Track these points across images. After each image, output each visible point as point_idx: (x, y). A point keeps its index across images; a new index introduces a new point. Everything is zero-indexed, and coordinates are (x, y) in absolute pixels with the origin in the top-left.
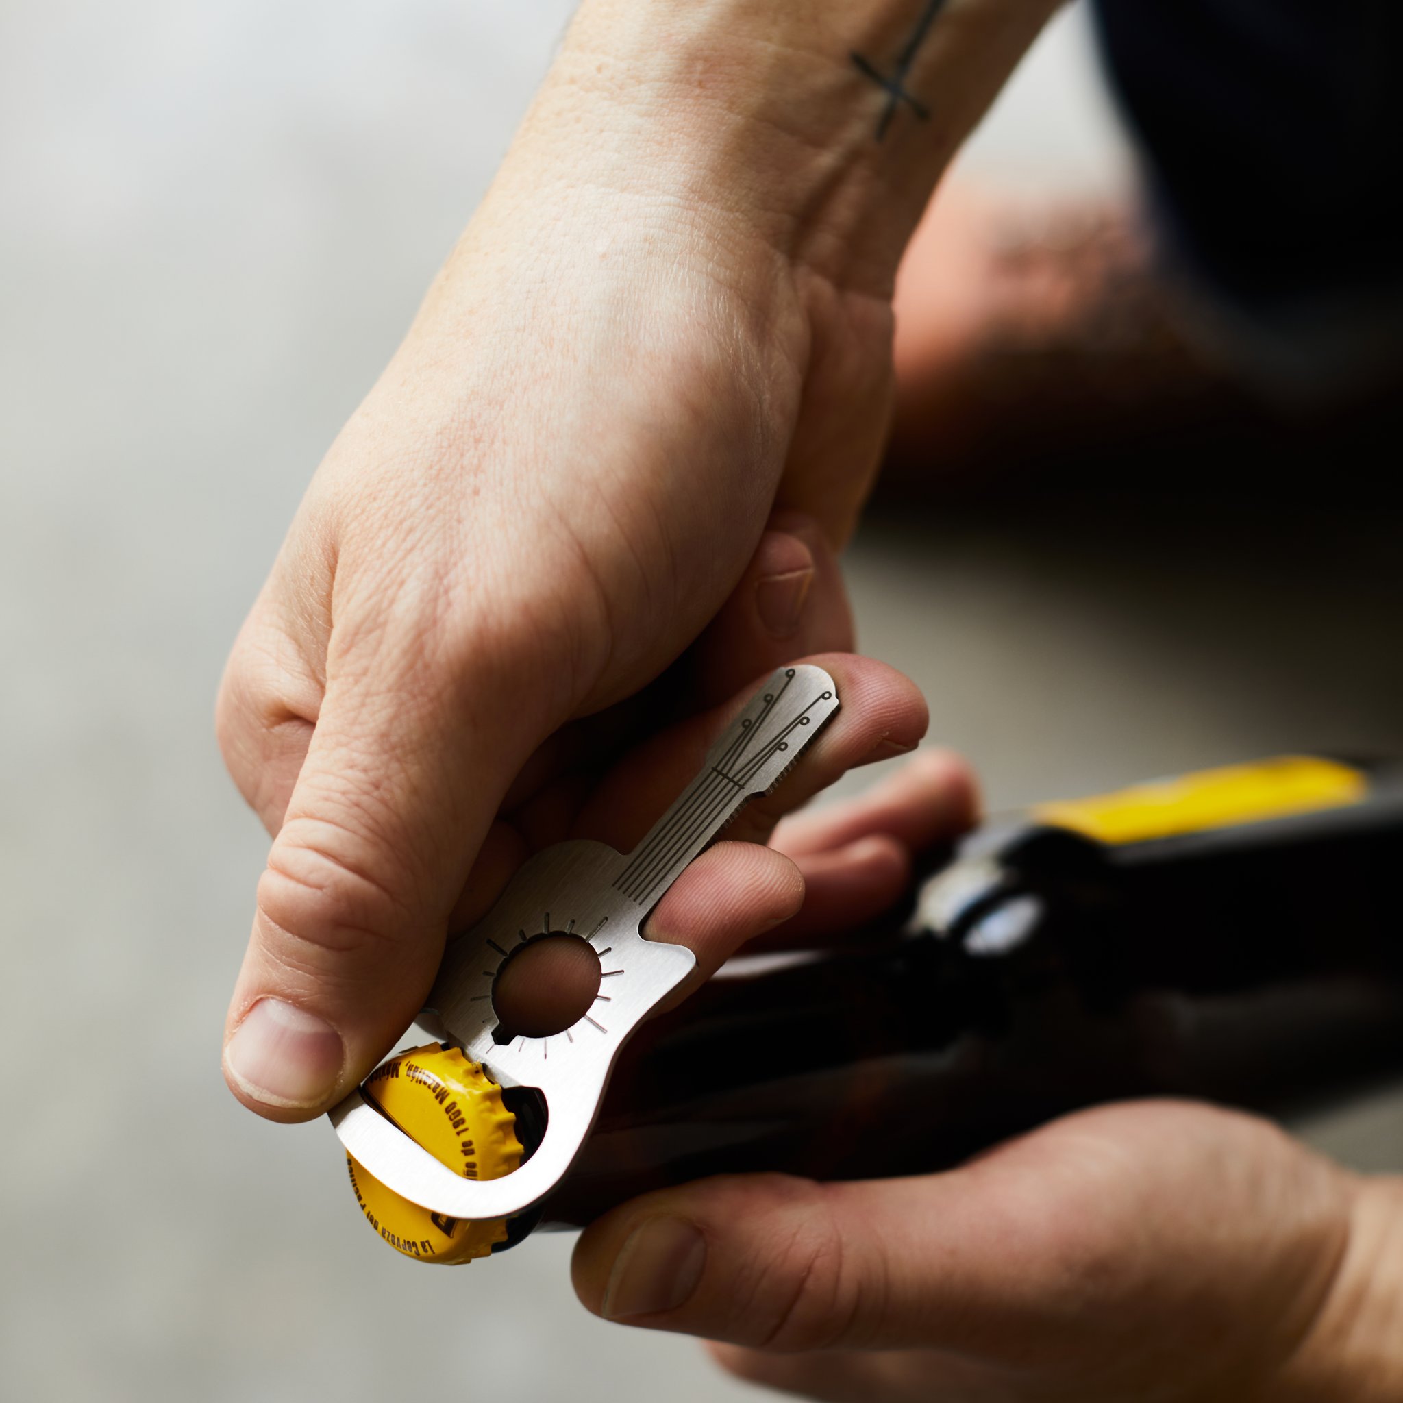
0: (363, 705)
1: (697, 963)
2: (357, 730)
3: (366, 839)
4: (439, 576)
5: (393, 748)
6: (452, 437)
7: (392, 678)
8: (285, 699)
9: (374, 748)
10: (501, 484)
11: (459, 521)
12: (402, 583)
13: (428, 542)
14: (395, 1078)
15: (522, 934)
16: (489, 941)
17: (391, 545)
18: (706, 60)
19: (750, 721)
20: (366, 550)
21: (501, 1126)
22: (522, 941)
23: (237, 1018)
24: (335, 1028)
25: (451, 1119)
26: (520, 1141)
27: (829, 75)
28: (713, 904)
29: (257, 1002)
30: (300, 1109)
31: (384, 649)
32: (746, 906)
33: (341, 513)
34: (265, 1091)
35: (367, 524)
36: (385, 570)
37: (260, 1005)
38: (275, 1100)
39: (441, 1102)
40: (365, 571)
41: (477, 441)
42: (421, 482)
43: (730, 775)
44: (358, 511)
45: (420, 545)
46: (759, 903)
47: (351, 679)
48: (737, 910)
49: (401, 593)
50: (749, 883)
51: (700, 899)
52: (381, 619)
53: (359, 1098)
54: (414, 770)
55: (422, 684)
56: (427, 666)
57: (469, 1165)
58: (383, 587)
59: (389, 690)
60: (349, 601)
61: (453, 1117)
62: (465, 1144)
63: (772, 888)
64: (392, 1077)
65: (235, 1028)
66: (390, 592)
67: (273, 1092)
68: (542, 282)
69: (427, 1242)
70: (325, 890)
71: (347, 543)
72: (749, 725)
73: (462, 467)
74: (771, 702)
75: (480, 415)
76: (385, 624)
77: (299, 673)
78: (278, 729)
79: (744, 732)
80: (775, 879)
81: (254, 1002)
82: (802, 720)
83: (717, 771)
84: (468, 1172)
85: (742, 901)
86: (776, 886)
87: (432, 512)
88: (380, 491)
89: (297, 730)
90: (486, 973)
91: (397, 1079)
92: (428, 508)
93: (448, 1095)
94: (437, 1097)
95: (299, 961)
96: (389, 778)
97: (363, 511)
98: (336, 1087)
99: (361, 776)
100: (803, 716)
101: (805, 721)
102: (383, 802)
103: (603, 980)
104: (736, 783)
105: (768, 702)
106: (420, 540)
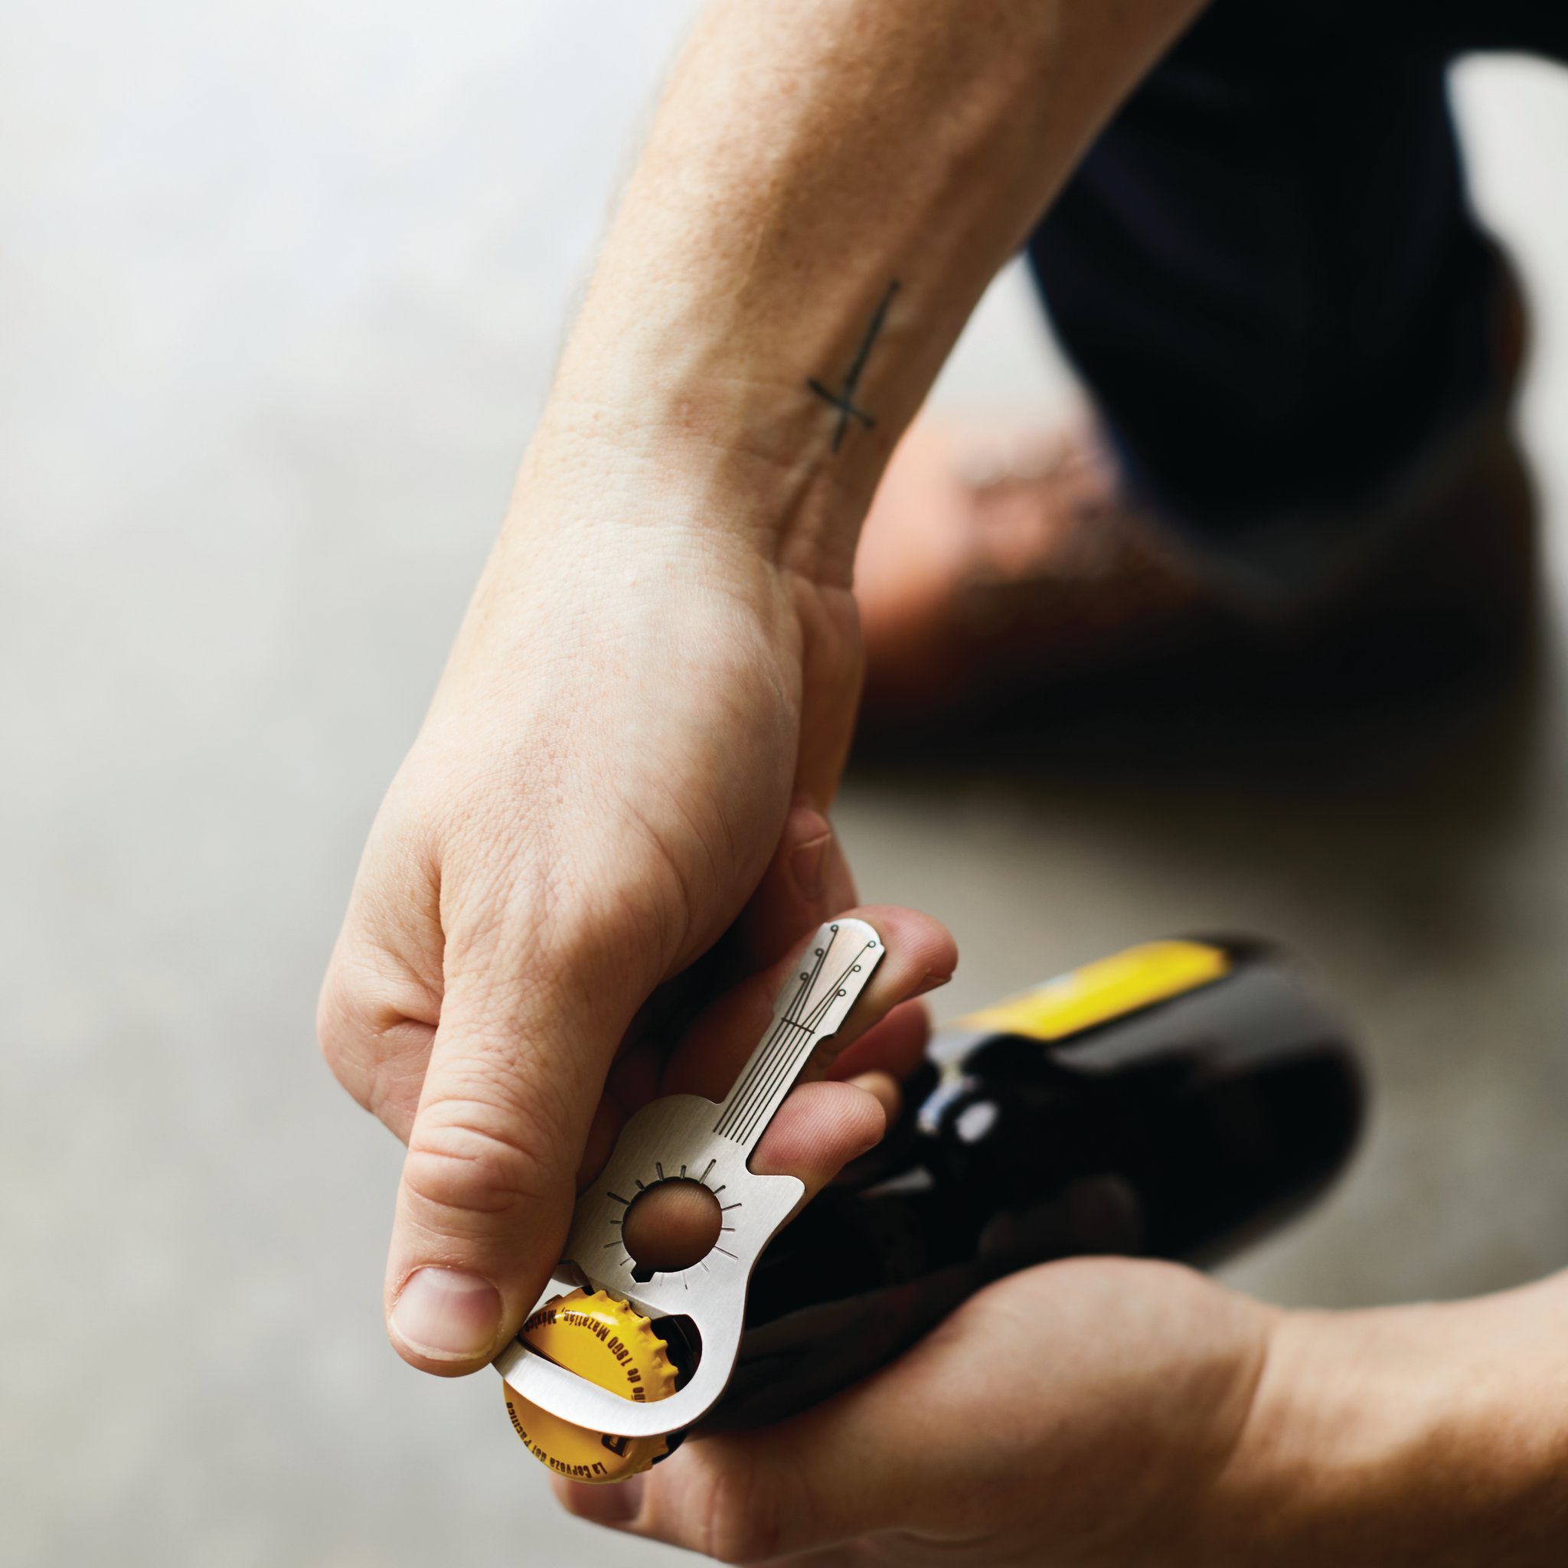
0: (489, 995)
1: (806, 1190)
2: (486, 1017)
3: (508, 1110)
4: (542, 875)
5: (522, 1028)
6: (529, 756)
7: (513, 968)
8: (395, 1005)
9: (505, 1030)
10: (581, 791)
11: (550, 827)
12: (511, 886)
13: (527, 848)
14: (552, 1325)
15: (639, 1183)
16: (609, 1194)
17: (493, 854)
18: (689, 401)
19: (807, 974)
20: (471, 861)
21: (658, 1353)
22: (640, 1190)
23: (395, 1292)
24: (493, 1283)
25: (614, 1352)
26: (673, 1364)
27: (791, 401)
28: (813, 1137)
29: (413, 1274)
30: (471, 1361)
31: (502, 944)
32: (843, 1136)
33: (435, 833)
34: (438, 1349)
35: (467, 839)
36: (493, 876)
37: (416, 1276)
38: (447, 1356)
39: (603, 1339)
40: (474, 879)
41: (552, 757)
42: (509, 798)
43: (800, 1023)
44: (454, 828)
45: (520, 851)
46: (853, 1132)
47: (474, 974)
48: (835, 1140)
49: (512, 894)
50: (842, 1115)
51: (801, 1133)
52: (497, 918)
53: (520, 1347)
54: (542, 1046)
55: (542, 969)
56: (544, 955)
57: (635, 1390)
58: (493, 891)
59: (513, 979)
60: (462, 907)
61: (616, 1351)
62: (630, 1373)
63: (861, 1118)
64: (550, 1323)
65: (395, 1301)
66: (501, 894)
67: (445, 1349)
68: (583, 613)
69: (600, 1464)
70: (477, 1160)
71: (449, 858)
72: (807, 977)
73: (543, 781)
74: (822, 955)
75: (550, 735)
76: (501, 922)
77: (403, 979)
78: (389, 1033)
79: (803, 984)
80: (863, 1110)
81: (409, 1274)
82: (854, 968)
83: (787, 1021)
84: (635, 1396)
85: (838, 1132)
86: (865, 1115)
87: (525, 822)
88: (472, 809)
89: (408, 1031)
90: (613, 1222)
91: (555, 1325)
92: (522, 818)
93: (609, 1331)
94: (598, 1335)
95: (454, 1229)
96: (521, 1055)
97: (459, 829)
98: (498, 1336)
99: (497, 1056)
100: (853, 966)
101: (857, 968)
102: (520, 1076)
103: (724, 1213)
104: (807, 1030)
105: (820, 956)
106: (519, 846)
